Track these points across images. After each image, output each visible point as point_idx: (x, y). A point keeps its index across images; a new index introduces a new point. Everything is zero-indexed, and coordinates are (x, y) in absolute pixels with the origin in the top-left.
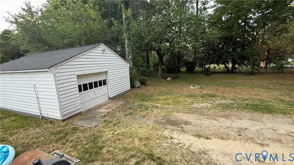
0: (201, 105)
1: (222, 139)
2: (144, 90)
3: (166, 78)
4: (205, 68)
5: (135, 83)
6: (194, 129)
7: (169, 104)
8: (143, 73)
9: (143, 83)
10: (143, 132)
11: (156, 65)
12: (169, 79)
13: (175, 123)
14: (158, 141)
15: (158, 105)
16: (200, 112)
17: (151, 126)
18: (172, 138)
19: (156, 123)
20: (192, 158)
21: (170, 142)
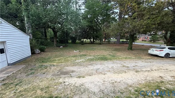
0: (80, 60)
1: (90, 76)
2: (43, 55)
3: (59, 47)
4: (81, 41)
5: (35, 50)
6: (77, 74)
7: (62, 62)
8: (42, 44)
9: (42, 50)
10: (43, 84)
11: (52, 38)
12: (61, 47)
13: (66, 73)
14: (55, 87)
15: (55, 64)
16: (80, 64)
17: (50, 78)
18: (64, 82)
19: (54, 76)
20: (76, 90)
21: (63, 85)
